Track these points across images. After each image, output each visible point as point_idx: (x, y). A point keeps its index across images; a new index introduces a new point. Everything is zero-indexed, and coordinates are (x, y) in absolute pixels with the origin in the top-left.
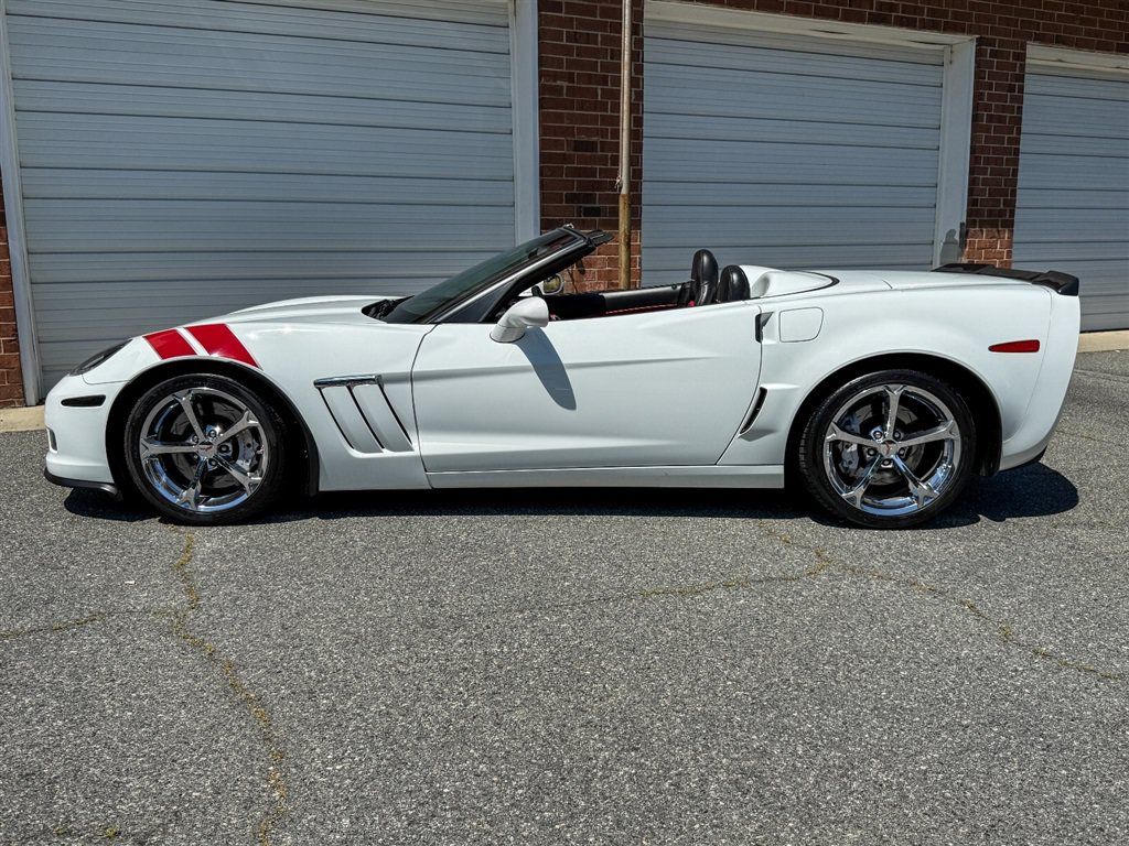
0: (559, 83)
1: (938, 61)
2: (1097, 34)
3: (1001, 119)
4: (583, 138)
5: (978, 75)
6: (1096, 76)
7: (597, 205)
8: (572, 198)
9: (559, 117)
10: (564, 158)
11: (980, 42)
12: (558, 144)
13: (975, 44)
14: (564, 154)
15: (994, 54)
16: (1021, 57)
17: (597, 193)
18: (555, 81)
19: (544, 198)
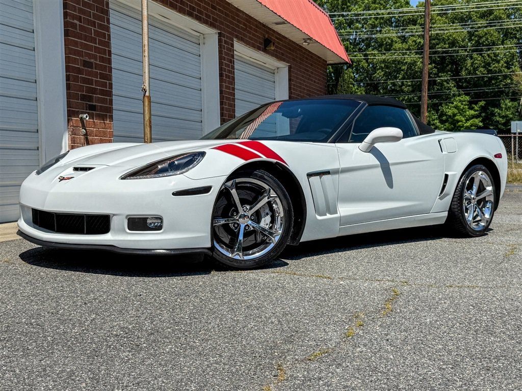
0: (75, 21)
1: (198, 42)
2: (251, 39)
3: (229, 77)
4: (87, 59)
5: (220, 52)
6: (243, 60)
7: (94, 104)
8: (84, 98)
9: (76, 44)
10: (79, 71)
11: (220, 35)
12: (75, 61)
13: (217, 35)
14: (79, 68)
15: (226, 42)
16: (232, 45)
17: (94, 95)
18: (73, 20)
19: (69, 96)
